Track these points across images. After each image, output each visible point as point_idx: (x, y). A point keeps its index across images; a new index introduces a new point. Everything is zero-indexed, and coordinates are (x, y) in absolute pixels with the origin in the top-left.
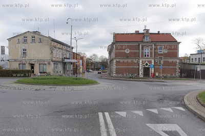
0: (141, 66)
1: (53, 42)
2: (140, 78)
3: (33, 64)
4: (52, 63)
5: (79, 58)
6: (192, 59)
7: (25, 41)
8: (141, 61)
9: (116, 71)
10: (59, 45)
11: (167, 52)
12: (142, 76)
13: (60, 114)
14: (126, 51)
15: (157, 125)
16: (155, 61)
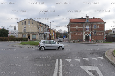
0: (84, 35)
1: (39, 24)
2: (84, 42)
3: (29, 35)
4: (38, 34)
5: (53, 31)
6: (113, 31)
7: (26, 23)
8: (84, 33)
9: (71, 38)
10: (42, 25)
11: (98, 28)
12: (85, 41)
13: (37, 60)
14: (76, 28)
15: (86, 67)
16: (92, 33)
